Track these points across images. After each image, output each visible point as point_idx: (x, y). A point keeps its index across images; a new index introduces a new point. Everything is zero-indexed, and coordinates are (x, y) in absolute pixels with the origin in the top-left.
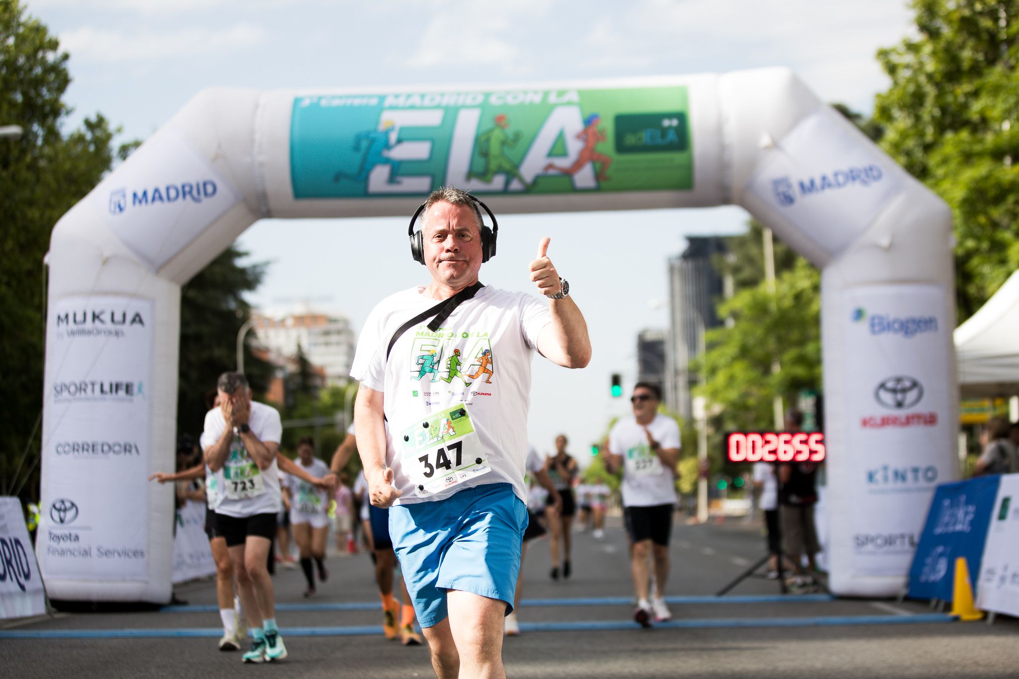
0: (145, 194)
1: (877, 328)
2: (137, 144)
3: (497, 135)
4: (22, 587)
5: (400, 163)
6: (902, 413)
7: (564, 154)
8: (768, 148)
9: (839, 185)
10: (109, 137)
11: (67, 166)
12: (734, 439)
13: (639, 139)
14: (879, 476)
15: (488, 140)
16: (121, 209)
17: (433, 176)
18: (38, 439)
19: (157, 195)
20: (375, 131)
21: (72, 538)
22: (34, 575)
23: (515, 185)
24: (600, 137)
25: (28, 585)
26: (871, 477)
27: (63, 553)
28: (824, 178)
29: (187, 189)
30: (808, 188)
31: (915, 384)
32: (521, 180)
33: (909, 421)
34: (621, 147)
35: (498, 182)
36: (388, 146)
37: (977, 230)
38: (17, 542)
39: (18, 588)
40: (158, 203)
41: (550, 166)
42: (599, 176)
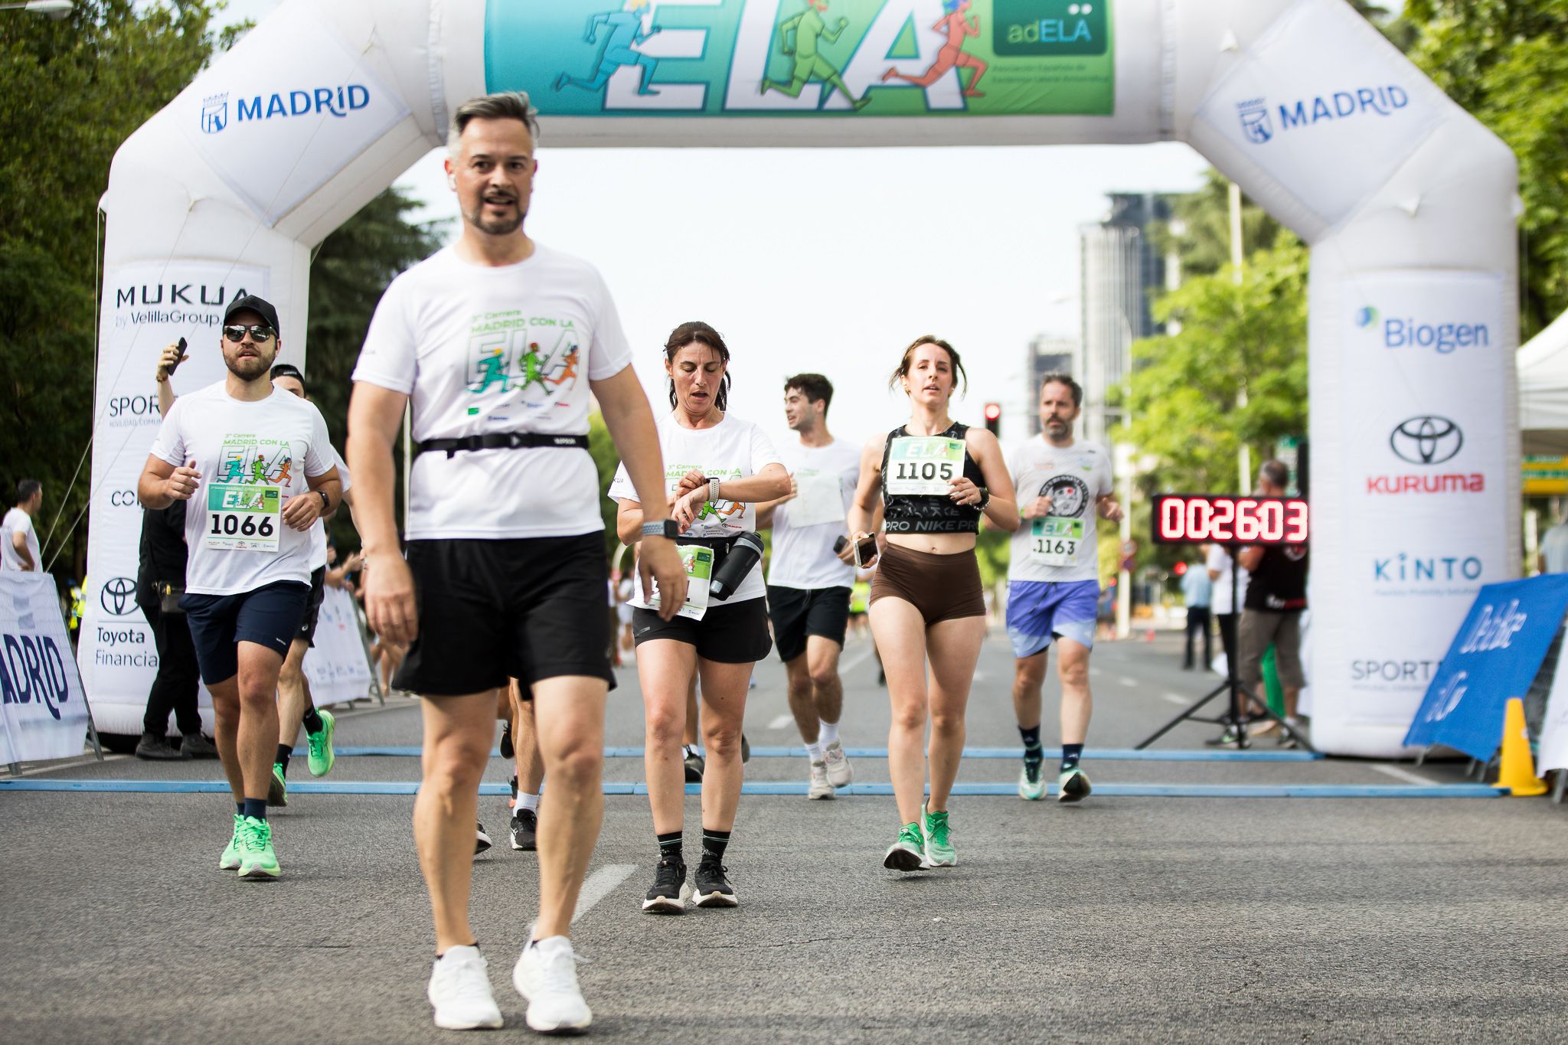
0: (257, 101)
1: (1394, 339)
2: (249, 26)
3: (809, 23)
4: (56, 713)
5: (658, 60)
6: (1430, 471)
7: (916, 56)
8: (1229, 50)
9: (1340, 114)
10: (207, 14)
11: (141, 59)
12: (1167, 505)
13: (1031, 34)
14: (1391, 570)
15: (795, 28)
16: (220, 127)
17: (707, 85)
18: (85, 483)
19: (276, 107)
20: (620, 11)
21: (134, 638)
22: (74, 694)
23: (836, 101)
24: (969, 29)
25: (64, 709)
26: (1379, 570)
27: (121, 660)
28: (1318, 101)
29: (324, 96)
30: (1292, 115)
31: (1452, 427)
32: (846, 94)
33: (1440, 484)
34: (1002, 46)
35: (809, 96)
36: (638, 37)
37: (1556, 192)
38: (49, 642)
39: (50, 715)
40: (277, 117)
41: (891, 73)
42: (965, 91)
